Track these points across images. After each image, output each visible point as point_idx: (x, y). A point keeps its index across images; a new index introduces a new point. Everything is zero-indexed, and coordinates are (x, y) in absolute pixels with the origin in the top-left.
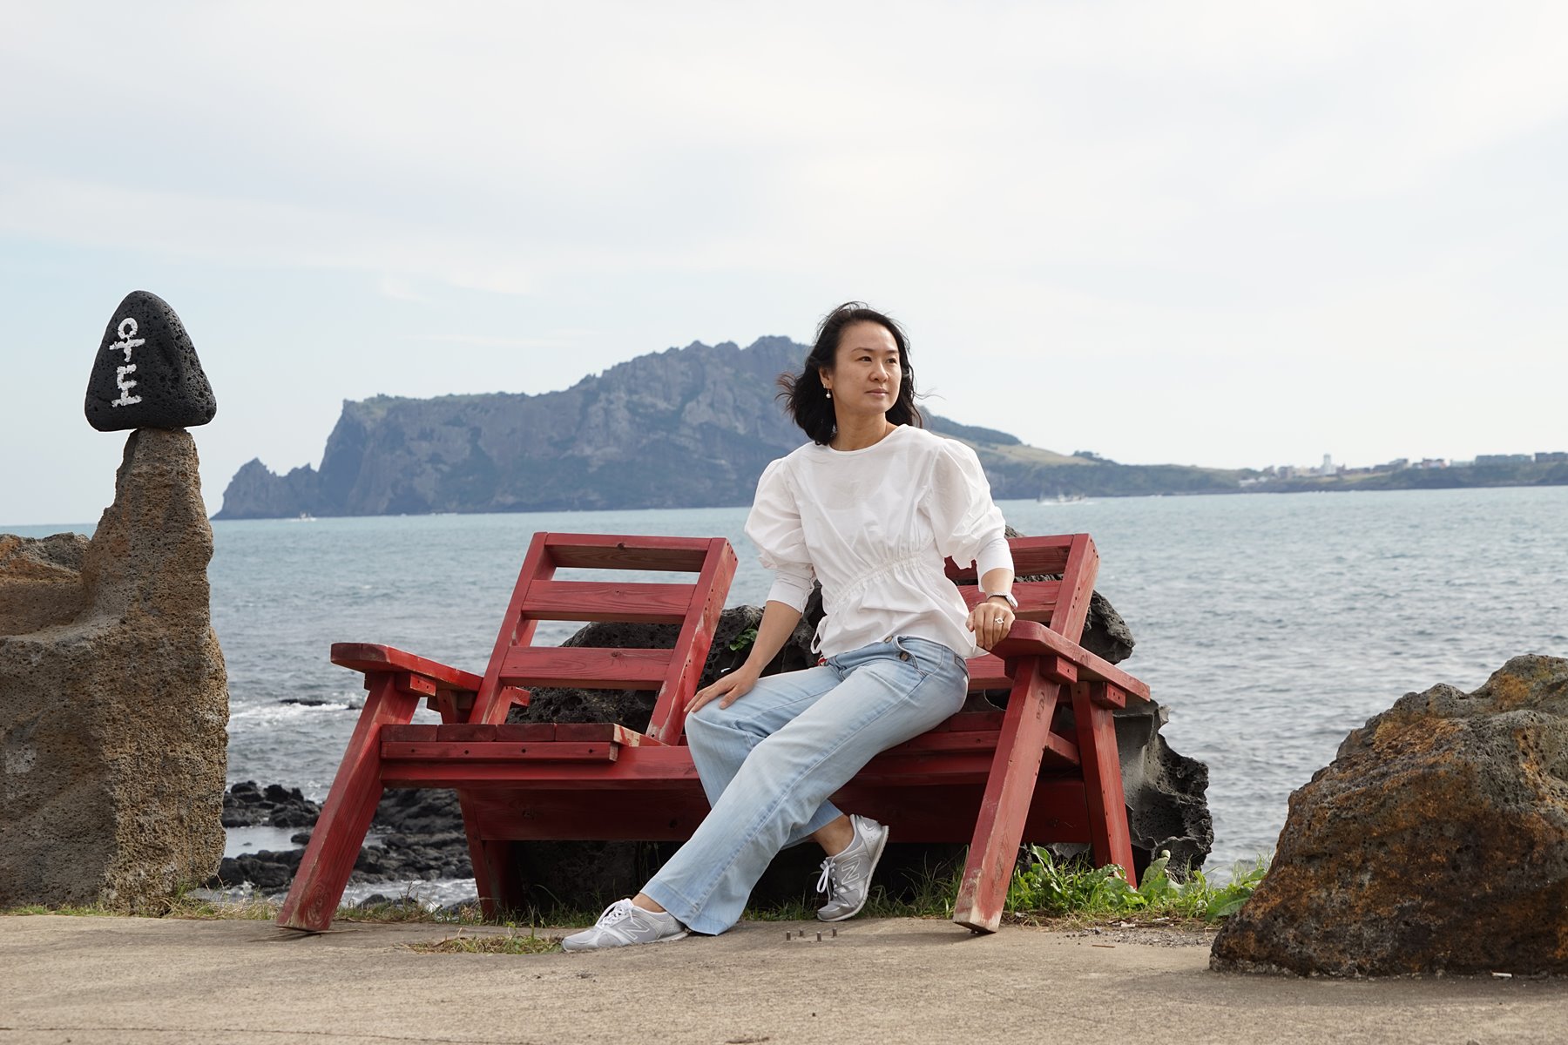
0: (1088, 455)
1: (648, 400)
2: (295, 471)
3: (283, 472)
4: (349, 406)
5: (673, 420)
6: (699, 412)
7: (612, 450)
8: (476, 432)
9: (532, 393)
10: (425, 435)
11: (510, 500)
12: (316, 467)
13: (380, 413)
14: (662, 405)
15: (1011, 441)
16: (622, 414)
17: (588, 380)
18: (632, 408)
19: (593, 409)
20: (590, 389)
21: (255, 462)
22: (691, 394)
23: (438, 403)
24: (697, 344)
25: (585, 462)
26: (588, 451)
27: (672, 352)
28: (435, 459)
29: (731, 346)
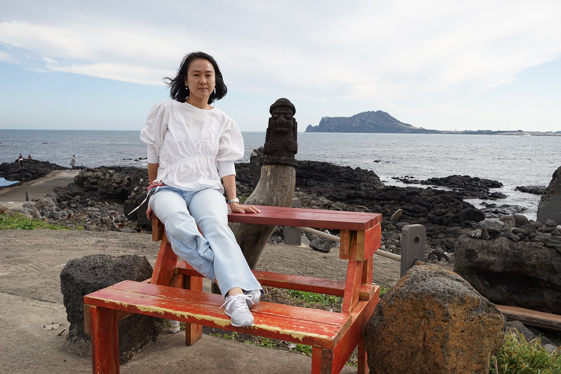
0: (422, 128)
1: (362, 118)
2: (315, 126)
3: (314, 126)
4: (322, 118)
5: (365, 121)
6: (369, 120)
7: (357, 125)
8: (339, 122)
9: (347, 117)
10: (332, 122)
11: (343, 131)
12: (318, 126)
13: (327, 119)
14: (364, 119)
15: (411, 126)
16: (358, 120)
17: (354, 115)
18: (360, 119)
19: (355, 119)
20: (354, 117)
21: (310, 125)
22: (368, 118)
23: (334, 118)
24: (369, 111)
25: (353, 126)
26: (354, 125)
27: (366, 112)
28: (334, 125)
29: (374, 111)
